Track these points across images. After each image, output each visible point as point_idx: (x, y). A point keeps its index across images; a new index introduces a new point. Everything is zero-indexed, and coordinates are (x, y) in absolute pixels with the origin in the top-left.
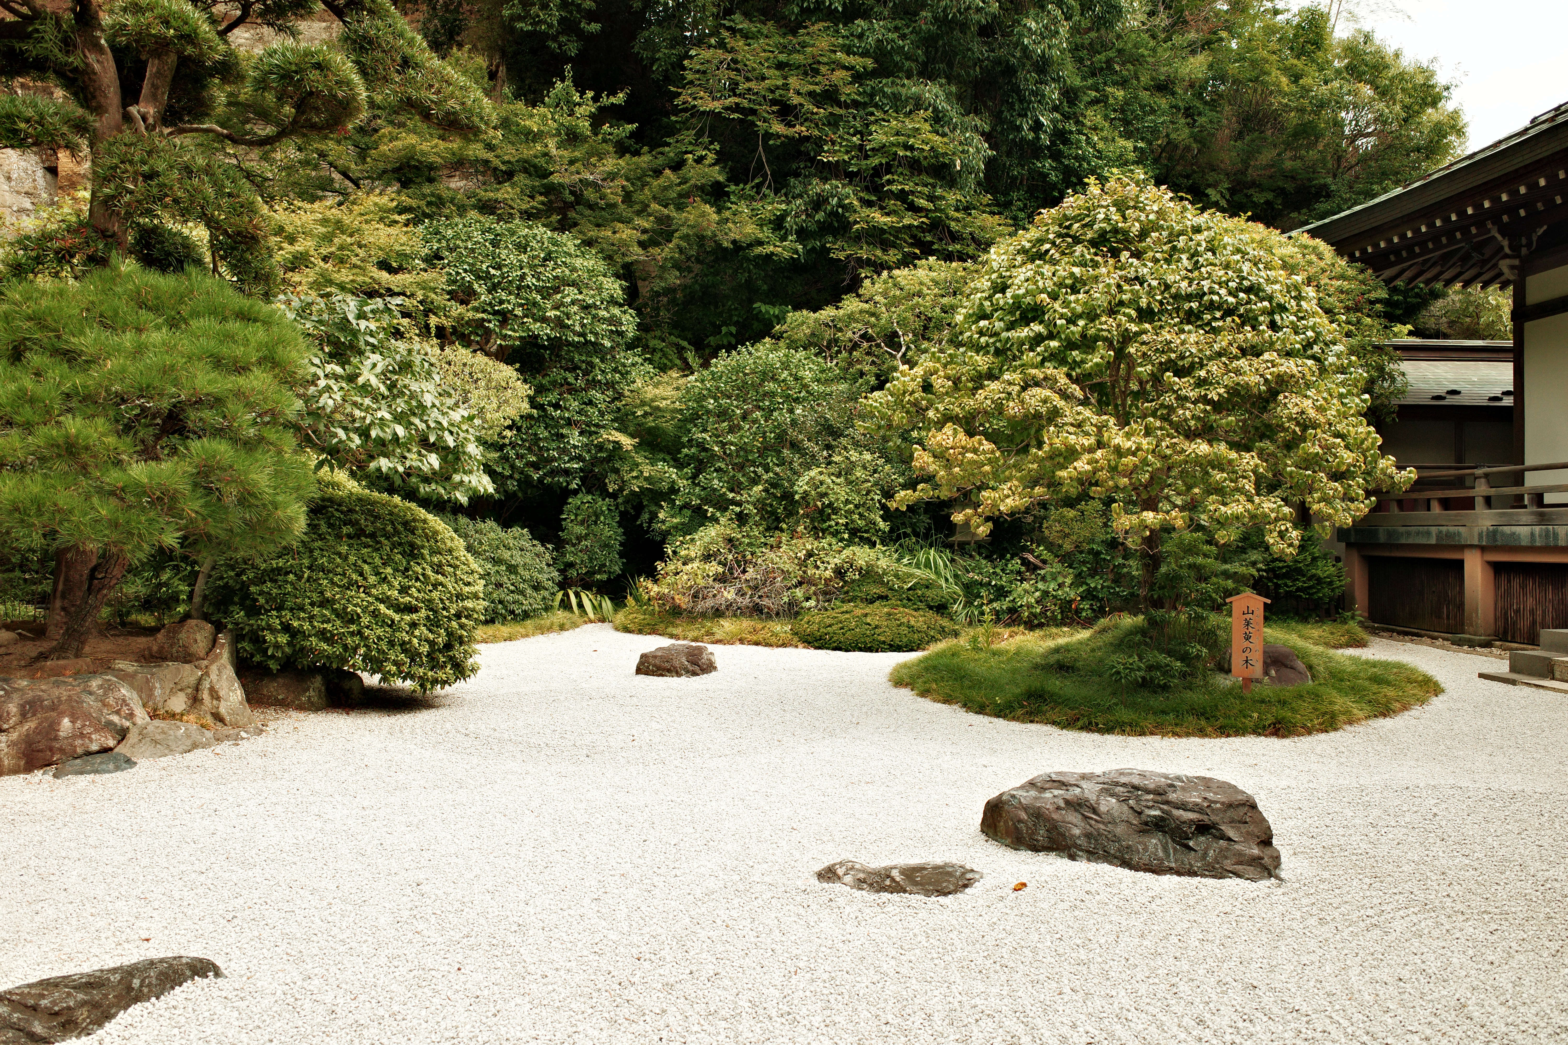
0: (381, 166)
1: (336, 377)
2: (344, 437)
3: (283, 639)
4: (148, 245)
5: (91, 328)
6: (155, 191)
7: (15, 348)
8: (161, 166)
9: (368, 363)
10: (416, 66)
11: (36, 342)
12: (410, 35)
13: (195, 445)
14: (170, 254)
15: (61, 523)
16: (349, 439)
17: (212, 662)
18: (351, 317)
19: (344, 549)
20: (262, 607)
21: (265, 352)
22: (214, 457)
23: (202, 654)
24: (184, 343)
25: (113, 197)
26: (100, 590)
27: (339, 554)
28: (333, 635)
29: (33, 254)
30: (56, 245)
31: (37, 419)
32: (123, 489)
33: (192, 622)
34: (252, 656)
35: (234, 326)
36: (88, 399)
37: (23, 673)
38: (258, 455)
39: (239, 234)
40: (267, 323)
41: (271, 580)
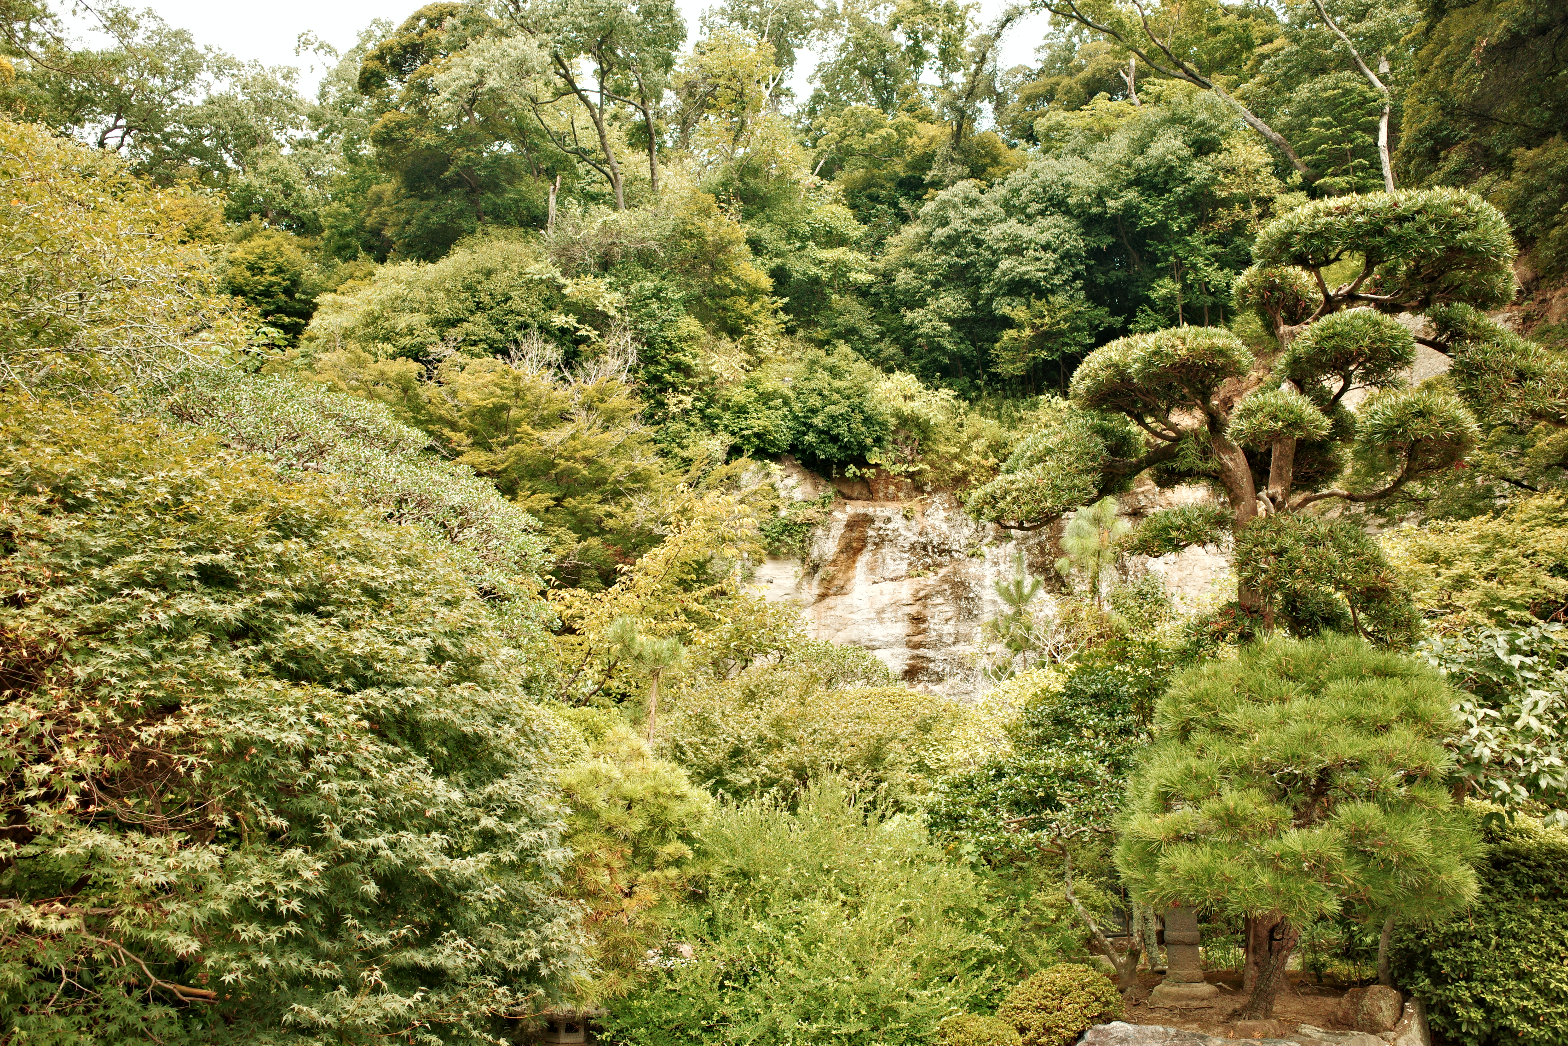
0: (1543, 461)
1: (1494, 722)
2: (1507, 789)
3: (1477, 1015)
4: (1294, 608)
5: (1241, 703)
6: (1285, 565)
7: (1183, 728)
8: (1288, 542)
9: (1528, 702)
10: (1534, 376)
11: (1198, 722)
12: (1522, 346)
13: (1343, 810)
14: (1313, 614)
15: (1229, 892)
16: (1514, 791)
17: (1400, 1034)
18: (1501, 654)
19: (1536, 912)
20: (1447, 975)
21: (1404, 707)
22: (1364, 821)
23: (1389, 1024)
24: (1325, 708)
25: (1252, 578)
26: (1279, 951)
27: (1532, 919)
28: (1538, 1016)
29: (1194, 639)
30: (1211, 628)
31: (1202, 793)
32: (1281, 857)
33: (1376, 988)
34: (1446, 1030)
35: (1373, 684)
36: (1244, 771)
37: (1220, 1029)
38: (1411, 816)
39: (1368, 589)
40: (1405, 676)
41: (1455, 946)
